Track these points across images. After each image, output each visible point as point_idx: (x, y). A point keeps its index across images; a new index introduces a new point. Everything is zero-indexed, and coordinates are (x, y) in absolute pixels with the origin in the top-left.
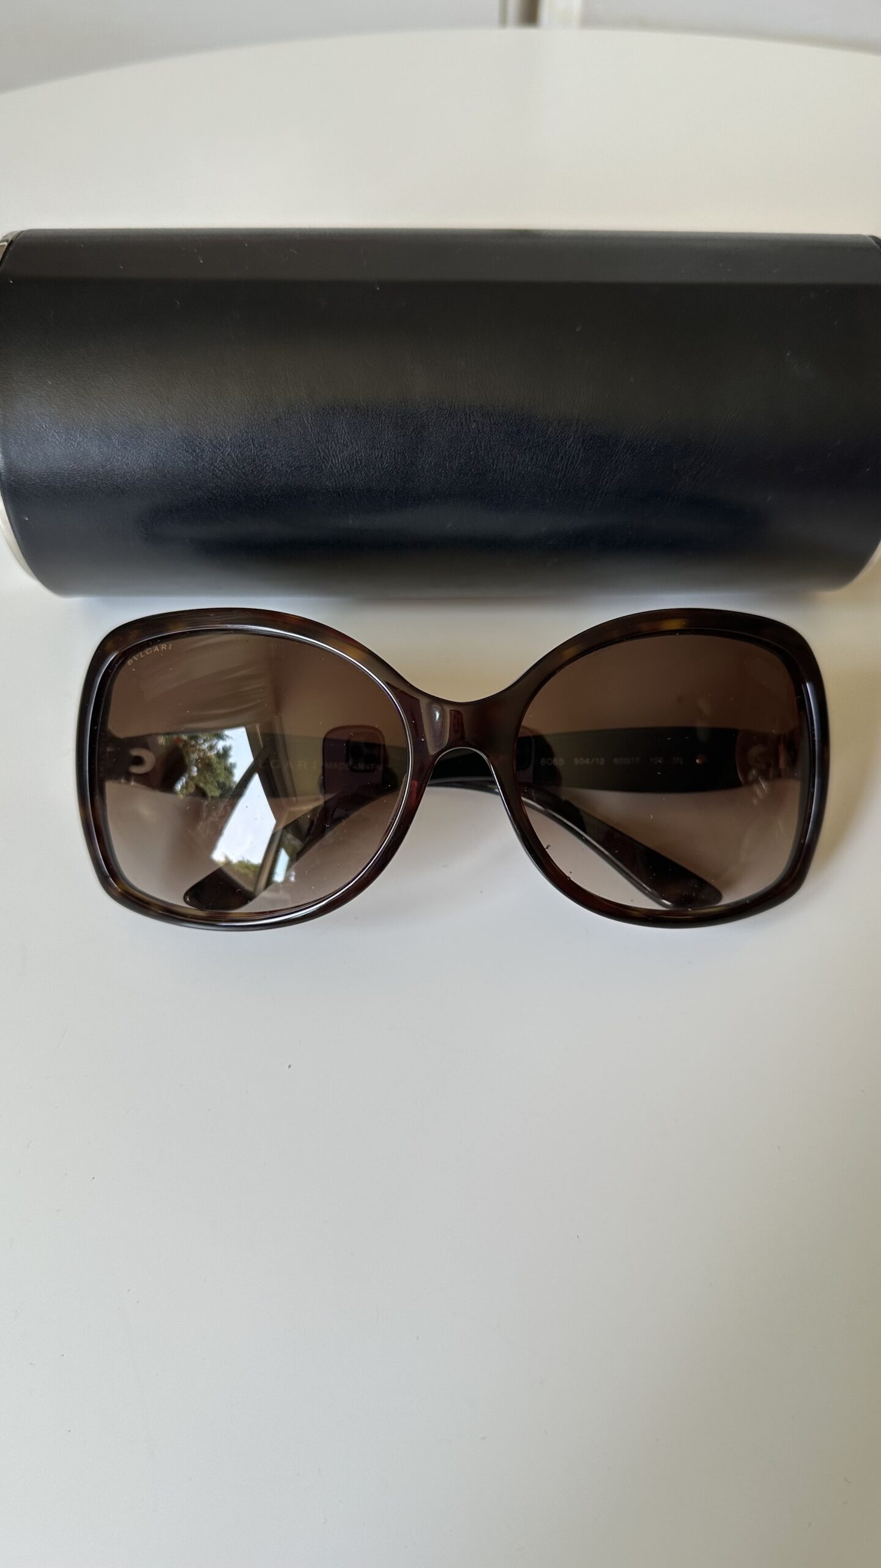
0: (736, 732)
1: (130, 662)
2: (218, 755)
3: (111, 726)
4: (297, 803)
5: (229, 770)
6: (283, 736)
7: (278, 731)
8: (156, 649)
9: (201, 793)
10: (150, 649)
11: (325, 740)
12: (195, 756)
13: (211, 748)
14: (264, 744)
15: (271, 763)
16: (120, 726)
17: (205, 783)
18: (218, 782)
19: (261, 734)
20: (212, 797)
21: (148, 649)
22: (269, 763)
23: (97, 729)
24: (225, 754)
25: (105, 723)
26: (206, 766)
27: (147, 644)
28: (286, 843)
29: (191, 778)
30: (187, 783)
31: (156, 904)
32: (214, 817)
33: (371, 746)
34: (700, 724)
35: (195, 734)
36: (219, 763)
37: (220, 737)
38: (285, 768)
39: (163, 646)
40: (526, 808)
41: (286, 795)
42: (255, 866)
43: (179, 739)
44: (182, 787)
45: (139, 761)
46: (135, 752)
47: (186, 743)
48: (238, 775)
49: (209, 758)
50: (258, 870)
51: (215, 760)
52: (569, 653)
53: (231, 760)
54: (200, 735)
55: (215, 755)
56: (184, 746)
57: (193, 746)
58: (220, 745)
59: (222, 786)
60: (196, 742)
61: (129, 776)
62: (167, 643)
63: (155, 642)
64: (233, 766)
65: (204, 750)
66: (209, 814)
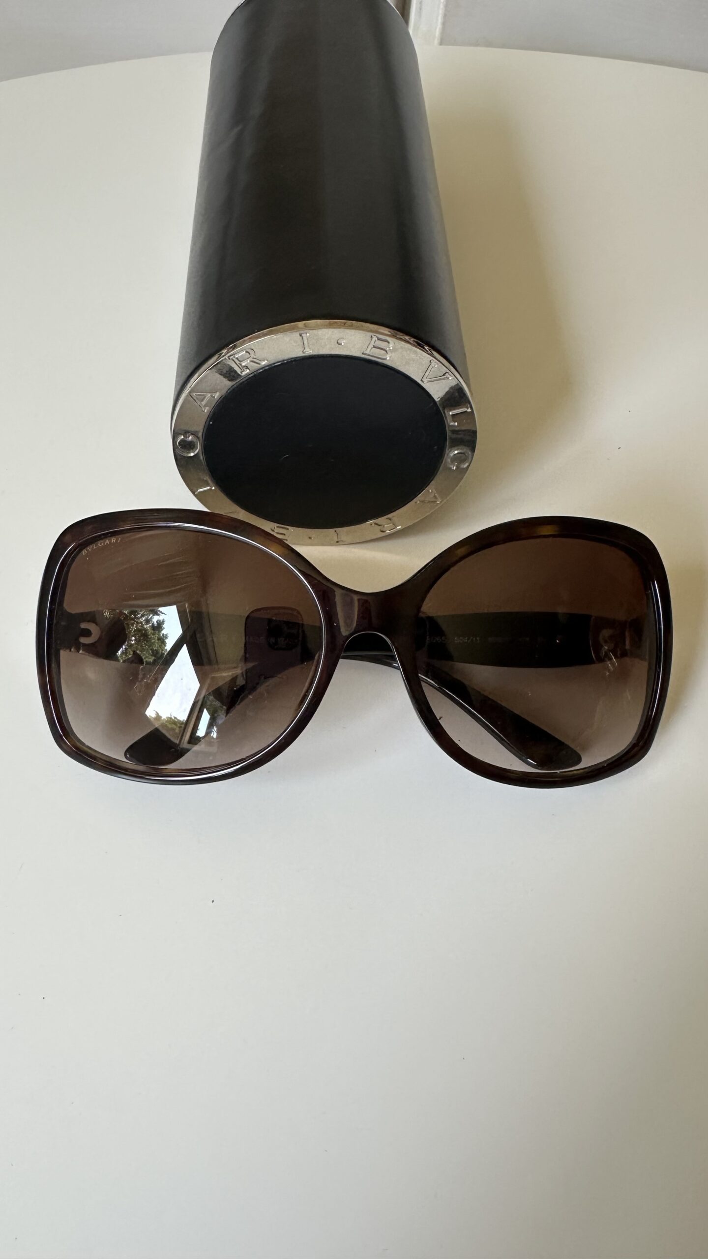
0: (588, 617)
1: (84, 552)
2: (153, 627)
3: (65, 605)
4: (219, 670)
5: (162, 641)
6: (208, 614)
7: (204, 609)
8: (107, 542)
9: (138, 660)
10: (102, 541)
11: (248, 617)
12: (133, 628)
13: (148, 621)
14: (192, 619)
15: (198, 636)
16: (73, 605)
17: (141, 651)
18: (152, 650)
19: (190, 612)
20: (148, 663)
21: (99, 542)
22: (195, 636)
23: (55, 608)
24: (159, 626)
25: (61, 603)
26: (143, 635)
27: (100, 538)
28: (209, 703)
29: (131, 646)
30: (126, 649)
31: (101, 759)
32: (148, 680)
33: (290, 624)
34: (561, 610)
35: (134, 609)
36: (154, 634)
37: (156, 613)
38: (209, 640)
39: (113, 540)
40: (423, 684)
41: (210, 663)
42: (181, 723)
43: (121, 613)
44: (122, 653)
45: (87, 633)
46: (83, 626)
47: (127, 617)
48: (169, 644)
49: (146, 630)
50: (183, 726)
51: (150, 631)
52: (461, 552)
53: (164, 632)
54: (138, 610)
55: (150, 626)
56: (124, 619)
57: (133, 619)
58: (155, 619)
59: (155, 653)
60: (135, 616)
61: (78, 646)
62: (117, 536)
63: (106, 536)
64: (166, 636)
65: (141, 623)
66: (144, 676)
